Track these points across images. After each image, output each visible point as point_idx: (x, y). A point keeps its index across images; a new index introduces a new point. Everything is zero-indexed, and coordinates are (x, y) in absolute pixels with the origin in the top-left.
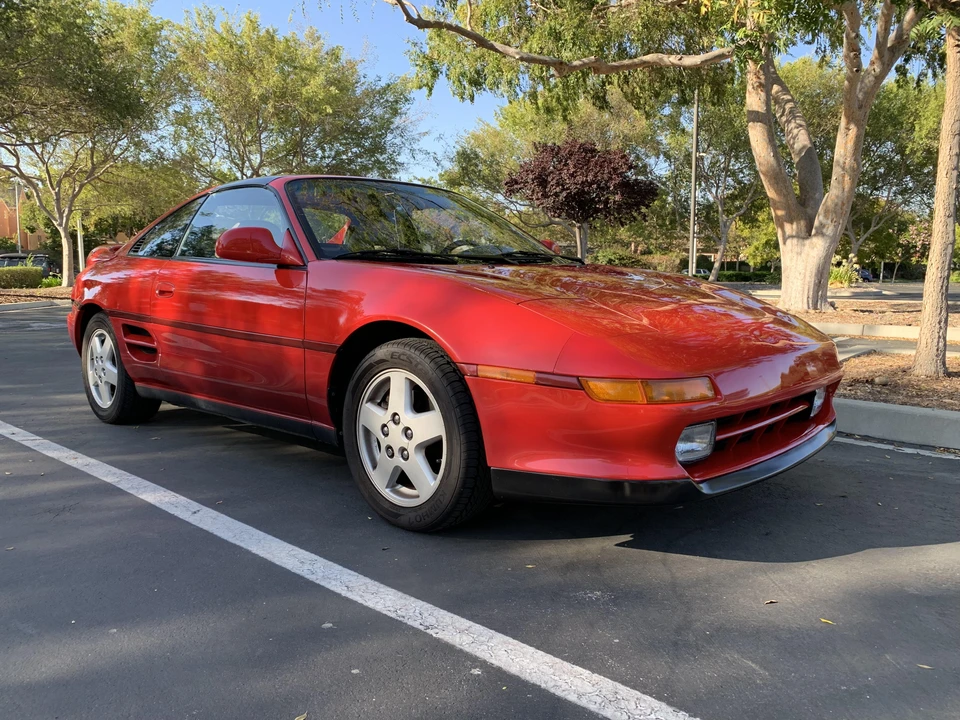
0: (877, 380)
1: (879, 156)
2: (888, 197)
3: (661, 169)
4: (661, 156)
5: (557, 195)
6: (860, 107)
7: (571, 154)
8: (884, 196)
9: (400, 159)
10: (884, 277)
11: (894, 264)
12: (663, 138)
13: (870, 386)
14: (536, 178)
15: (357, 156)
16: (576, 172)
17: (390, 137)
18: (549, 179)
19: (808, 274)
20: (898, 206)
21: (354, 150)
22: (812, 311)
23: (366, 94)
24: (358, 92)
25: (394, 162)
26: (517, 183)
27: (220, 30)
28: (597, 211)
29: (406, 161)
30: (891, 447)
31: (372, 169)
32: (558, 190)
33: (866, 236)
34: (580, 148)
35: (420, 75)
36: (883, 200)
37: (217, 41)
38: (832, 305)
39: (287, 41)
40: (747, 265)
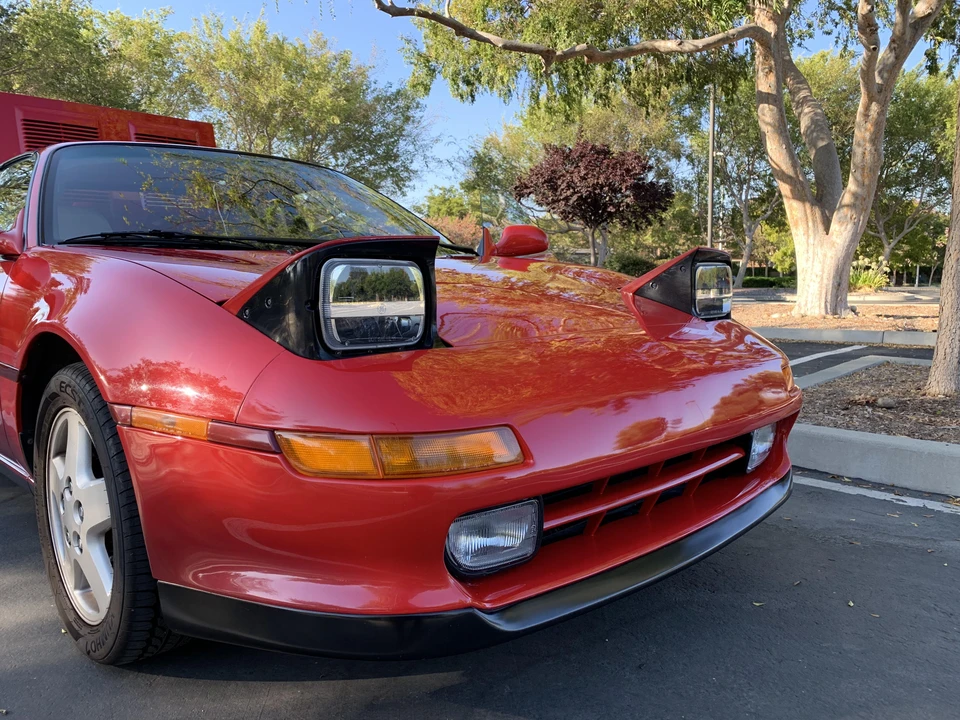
0: (880, 401)
1: (912, 156)
2: (921, 198)
3: (683, 171)
4: (683, 159)
5: (567, 199)
6: (880, 92)
7: (582, 156)
8: (916, 197)
9: (414, 166)
10: (920, 281)
11: (930, 268)
12: (684, 140)
13: (870, 410)
14: (545, 182)
15: (371, 163)
16: (586, 174)
17: (402, 143)
18: (559, 182)
19: (825, 275)
20: (932, 207)
21: (367, 157)
22: (830, 317)
23: (377, 100)
24: (370, 98)
25: (407, 169)
26: (527, 187)
27: (229, 38)
28: (611, 215)
29: (419, 169)
30: (888, 496)
31: (386, 177)
32: (569, 193)
33: (898, 238)
34: (591, 150)
35: (416, 75)
36: (916, 202)
37: (225, 49)
38: (853, 310)
39: (296, 49)
40: (775, 270)
